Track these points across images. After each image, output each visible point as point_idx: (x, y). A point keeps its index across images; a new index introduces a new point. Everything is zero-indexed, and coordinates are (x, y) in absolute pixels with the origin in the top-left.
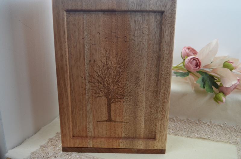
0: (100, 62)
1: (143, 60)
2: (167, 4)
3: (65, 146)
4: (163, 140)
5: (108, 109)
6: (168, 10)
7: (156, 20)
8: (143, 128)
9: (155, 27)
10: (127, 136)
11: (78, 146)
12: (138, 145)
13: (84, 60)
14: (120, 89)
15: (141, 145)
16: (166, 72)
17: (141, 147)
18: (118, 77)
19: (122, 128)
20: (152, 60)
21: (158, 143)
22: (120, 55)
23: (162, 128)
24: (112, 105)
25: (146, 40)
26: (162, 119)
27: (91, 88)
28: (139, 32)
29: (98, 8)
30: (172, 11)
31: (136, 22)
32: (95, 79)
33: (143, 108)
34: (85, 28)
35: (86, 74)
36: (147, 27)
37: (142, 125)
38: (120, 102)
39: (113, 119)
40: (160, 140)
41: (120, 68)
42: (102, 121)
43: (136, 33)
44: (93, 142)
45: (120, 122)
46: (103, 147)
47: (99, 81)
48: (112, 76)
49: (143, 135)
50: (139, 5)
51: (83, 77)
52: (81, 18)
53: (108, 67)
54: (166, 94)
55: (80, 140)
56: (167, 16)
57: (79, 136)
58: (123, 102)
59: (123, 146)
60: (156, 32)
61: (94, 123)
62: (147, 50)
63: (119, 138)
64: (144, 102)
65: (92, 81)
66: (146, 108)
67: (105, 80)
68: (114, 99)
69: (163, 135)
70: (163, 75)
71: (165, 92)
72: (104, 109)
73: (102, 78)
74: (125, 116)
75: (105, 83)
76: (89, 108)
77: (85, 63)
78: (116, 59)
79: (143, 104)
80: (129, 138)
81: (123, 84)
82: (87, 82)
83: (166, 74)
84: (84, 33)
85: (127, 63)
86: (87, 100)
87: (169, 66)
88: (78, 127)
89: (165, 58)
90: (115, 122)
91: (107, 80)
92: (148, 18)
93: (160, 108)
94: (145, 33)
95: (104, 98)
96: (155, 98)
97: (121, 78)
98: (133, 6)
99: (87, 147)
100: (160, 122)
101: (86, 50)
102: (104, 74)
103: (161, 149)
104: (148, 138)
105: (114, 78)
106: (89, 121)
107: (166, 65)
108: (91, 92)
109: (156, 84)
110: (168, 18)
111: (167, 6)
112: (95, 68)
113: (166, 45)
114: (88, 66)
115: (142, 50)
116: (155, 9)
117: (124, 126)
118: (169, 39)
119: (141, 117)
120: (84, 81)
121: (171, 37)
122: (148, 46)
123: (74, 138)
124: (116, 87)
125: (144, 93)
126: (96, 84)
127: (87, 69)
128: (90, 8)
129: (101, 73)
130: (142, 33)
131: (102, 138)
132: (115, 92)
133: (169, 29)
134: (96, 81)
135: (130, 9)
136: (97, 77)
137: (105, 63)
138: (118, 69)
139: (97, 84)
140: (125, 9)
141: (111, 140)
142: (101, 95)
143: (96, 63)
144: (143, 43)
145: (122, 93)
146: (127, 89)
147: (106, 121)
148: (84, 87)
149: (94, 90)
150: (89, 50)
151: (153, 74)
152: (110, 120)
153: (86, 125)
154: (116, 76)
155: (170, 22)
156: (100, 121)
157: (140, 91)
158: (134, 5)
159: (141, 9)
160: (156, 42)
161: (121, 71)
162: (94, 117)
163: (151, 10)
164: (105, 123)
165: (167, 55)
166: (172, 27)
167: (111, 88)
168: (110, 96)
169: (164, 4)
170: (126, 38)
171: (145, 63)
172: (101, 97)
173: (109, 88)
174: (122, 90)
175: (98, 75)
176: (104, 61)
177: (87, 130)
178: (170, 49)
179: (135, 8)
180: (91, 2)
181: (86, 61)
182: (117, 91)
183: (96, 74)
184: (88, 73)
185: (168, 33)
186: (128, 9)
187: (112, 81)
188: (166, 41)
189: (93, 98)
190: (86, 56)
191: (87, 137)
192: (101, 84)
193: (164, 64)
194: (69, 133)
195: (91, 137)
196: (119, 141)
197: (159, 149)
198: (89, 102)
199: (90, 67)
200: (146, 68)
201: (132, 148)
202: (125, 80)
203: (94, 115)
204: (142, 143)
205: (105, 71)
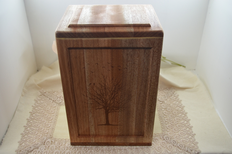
0: (99, 85)
1: (134, 83)
2: (154, 42)
3: (73, 142)
4: (150, 137)
5: (106, 117)
6: (156, 47)
7: (145, 54)
8: (134, 129)
9: (144, 59)
10: (122, 134)
11: (83, 142)
12: (130, 140)
13: (86, 83)
14: (116, 103)
15: (132, 140)
16: (153, 92)
17: (133, 142)
18: (114, 95)
19: (117, 129)
20: (142, 82)
21: (146, 139)
22: (115, 79)
23: (149, 129)
24: (110, 114)
25: (136, 68)
26: (149, 124)
27: (92, 103)
28: (130, 62)
29: (96, 46)
30: (158, 47)
31: (129, 55)
32: (95, 96)
33: (134, 116)
34: (85, 60)
35: (88, 93)
36: (138, 59)
37: (133, 127)
38: (116, 112)
39: (110, 123)
40: (148, 137)
41: (115, 88)
42: (102, 125)
43: (128, 63)
44: (95, 139)
45: (116, 125)
46: (103, 142)
47: (98, 98)
48: (109, 94)
49: (134, 133)
50: (131, 43)
51: (86, 95)
52: (82, 53)
53: (105, 88)
54: (153, 106)
55: (85, 138)
56: (155, 51)
57: (83, 135)
58: (118, 112)
59: (119, 141)
60: (145, 63)
61: (95, 126)
62: (137, 76)
63: (115, 136)
64: (135, 112)
65: (93, 98)
66: (136, 116)
67: (103, 97)
68: (111, 110)
69: (149, 133)
70: (150, 94)
71: (152, 105)
72: (103, 117)
73: (101, 96)
74: (120, 121)
75: (103, 99)
76: (91, 116)
77: (86, 85)
78: (112, 82)
79: (134, 113)
80: (123, 135)
81: (118, 100)
82: (89, 98)
83: (153, 93)
84: (84, 63)
85: (121, 85)
86: (89, 111)
87: (155, 87)
88: (82, 129)
89: (152, 82)
90: (112, 125)
91: (105, 97)
92: (138, 52)
93: (148, 116)
94: (136, 63)
95: (103, 109)
96: (143, 109)
97: (116, 95)
98: (125, 44)
99: (90, 142)
100: (147, 125)
101: (86, 76)
102: (102, 93)
103: (148, 142)
104: (138, 136)
105: (111, 95)
106: (92, 125)
107: (153, 87)
108: (92, 106)
109: (144, 99)
110: (155, 53)
111: (155, 44)
112: (95, 89)
113: (153, 73)
114: (89, 87)
115: (133, 75)
116: (144, 46)
117: (119, 127)
118: (156, 68)
119: (133, 122)
120: (86, 98)
121: (157, 67)
122: (138, 73)
123: (80, 136)
124: (113, 102)
125: (135, 106)
126: (95, 100)
127: (88, 89)
128: (89, 46)
129: (100, 92)
130: (134, 63)
131: (102, 136)
132: (111, 105)
133: (156, 61)
134: (96, 98)
135: (123, 47)
136: (96, 95)
137: (103, 85)
138: (113, 89)
139: (97, 100)
140: (119, 46)
141: (109, 138)
142: (100, 107)
143: (95, 85)
144: (135, 71)
145: (117, 106)
146: (121, 103)
147: (105, 125)
148: (86, 102)
149: (94, 104)
150: (89, 76)
151: (142, 92)
152: (107, 123)
153: (89, 128)
154: (112, 94)
155: (157, 56)
156: (100, 125)
157: (132, 104)
158: (127, 43)
159: (132, 46)
160: (145, 70)
161: (116, 90)
162: (95, 122)
163: (141, 47)
164: (104, 126)
165: (154, 79)
166: (158, 59)
167: (109, 102)
168: (108, 108)
169: (152, 42)
170: (120, 67)
171: (135, 85)
172: (101, 109)
173: (107, 102)
174: (117, 104)
175: (98, 94)
176: (102, 83)
177: (90, 131)
178: (157, 75)
179: (127, 46)
180: (90, 42)
181: (87, 84)
182: (113, 104)
183: (96, 93)
184: (89, 93)
185: (155, 64)
186: (121, 47)
187: (109, 97)
188: (154, 70)
189: (94, 109)
190: (87, 81)
191: (89, 135)
192: (100, 100)
193: (152, 86)
194: (76, 133)
195: (93, 135)
196: (116, 138)
197: (146, 142)
198: (90, 112)
199: (91, 88)
200: (137, 88)
201: (125, 142)
202: (119, 97)
203: (95, 121)
204: (134, 139)
205: (103, 91)
